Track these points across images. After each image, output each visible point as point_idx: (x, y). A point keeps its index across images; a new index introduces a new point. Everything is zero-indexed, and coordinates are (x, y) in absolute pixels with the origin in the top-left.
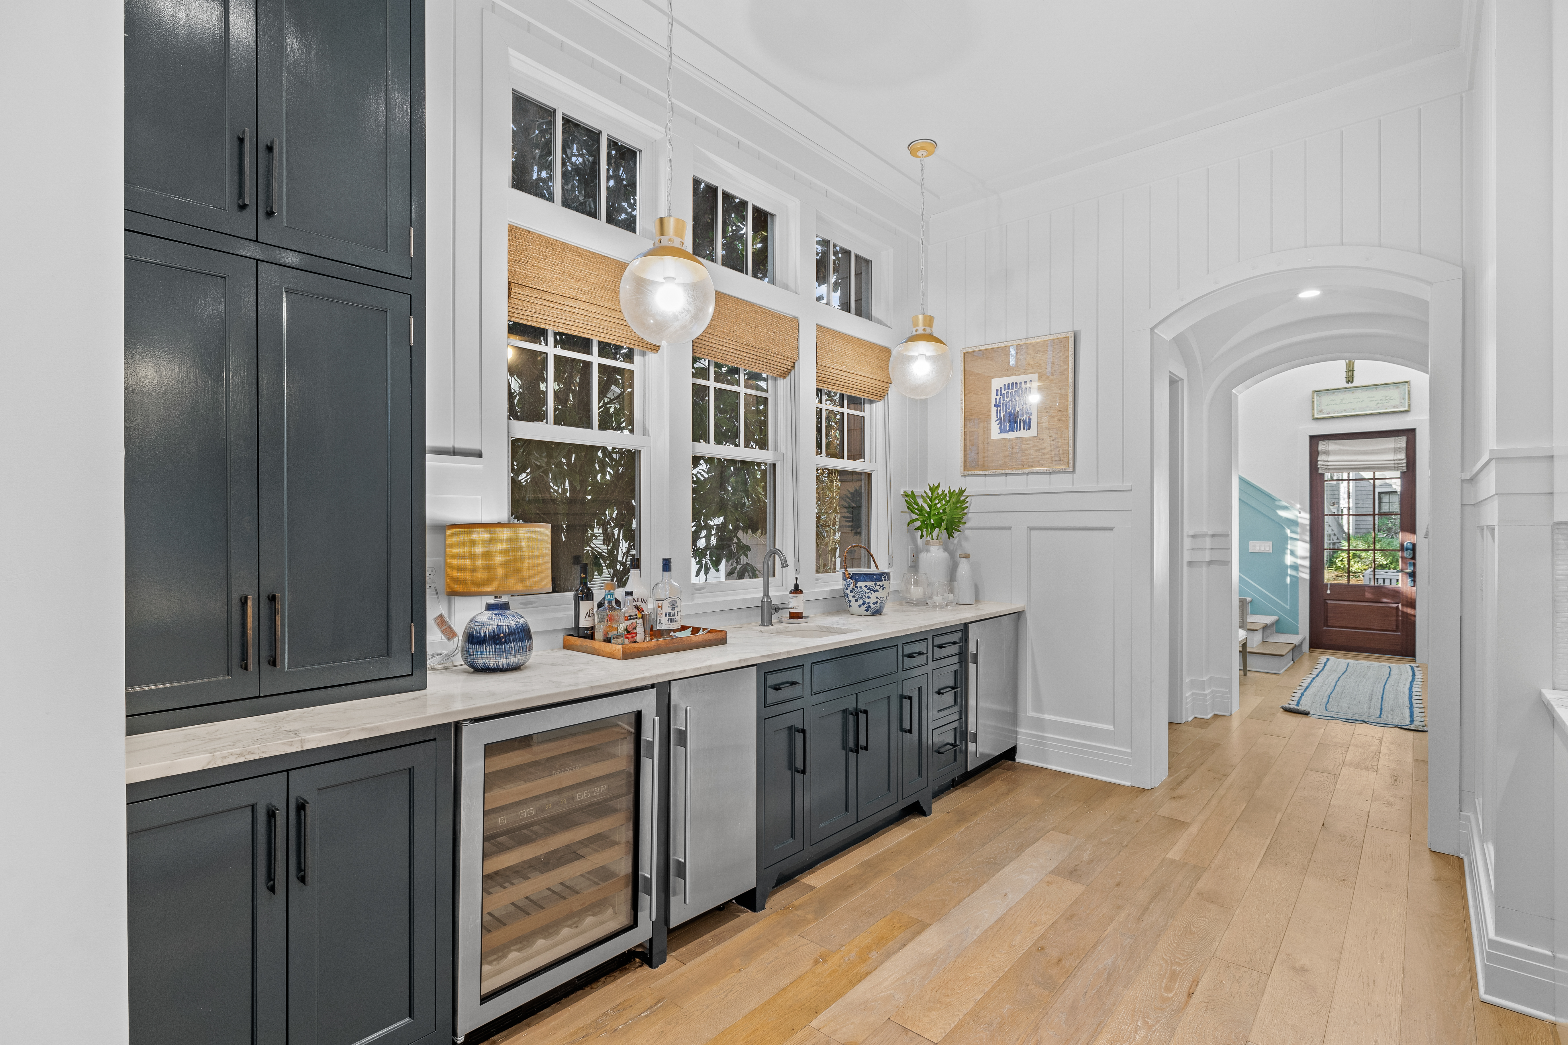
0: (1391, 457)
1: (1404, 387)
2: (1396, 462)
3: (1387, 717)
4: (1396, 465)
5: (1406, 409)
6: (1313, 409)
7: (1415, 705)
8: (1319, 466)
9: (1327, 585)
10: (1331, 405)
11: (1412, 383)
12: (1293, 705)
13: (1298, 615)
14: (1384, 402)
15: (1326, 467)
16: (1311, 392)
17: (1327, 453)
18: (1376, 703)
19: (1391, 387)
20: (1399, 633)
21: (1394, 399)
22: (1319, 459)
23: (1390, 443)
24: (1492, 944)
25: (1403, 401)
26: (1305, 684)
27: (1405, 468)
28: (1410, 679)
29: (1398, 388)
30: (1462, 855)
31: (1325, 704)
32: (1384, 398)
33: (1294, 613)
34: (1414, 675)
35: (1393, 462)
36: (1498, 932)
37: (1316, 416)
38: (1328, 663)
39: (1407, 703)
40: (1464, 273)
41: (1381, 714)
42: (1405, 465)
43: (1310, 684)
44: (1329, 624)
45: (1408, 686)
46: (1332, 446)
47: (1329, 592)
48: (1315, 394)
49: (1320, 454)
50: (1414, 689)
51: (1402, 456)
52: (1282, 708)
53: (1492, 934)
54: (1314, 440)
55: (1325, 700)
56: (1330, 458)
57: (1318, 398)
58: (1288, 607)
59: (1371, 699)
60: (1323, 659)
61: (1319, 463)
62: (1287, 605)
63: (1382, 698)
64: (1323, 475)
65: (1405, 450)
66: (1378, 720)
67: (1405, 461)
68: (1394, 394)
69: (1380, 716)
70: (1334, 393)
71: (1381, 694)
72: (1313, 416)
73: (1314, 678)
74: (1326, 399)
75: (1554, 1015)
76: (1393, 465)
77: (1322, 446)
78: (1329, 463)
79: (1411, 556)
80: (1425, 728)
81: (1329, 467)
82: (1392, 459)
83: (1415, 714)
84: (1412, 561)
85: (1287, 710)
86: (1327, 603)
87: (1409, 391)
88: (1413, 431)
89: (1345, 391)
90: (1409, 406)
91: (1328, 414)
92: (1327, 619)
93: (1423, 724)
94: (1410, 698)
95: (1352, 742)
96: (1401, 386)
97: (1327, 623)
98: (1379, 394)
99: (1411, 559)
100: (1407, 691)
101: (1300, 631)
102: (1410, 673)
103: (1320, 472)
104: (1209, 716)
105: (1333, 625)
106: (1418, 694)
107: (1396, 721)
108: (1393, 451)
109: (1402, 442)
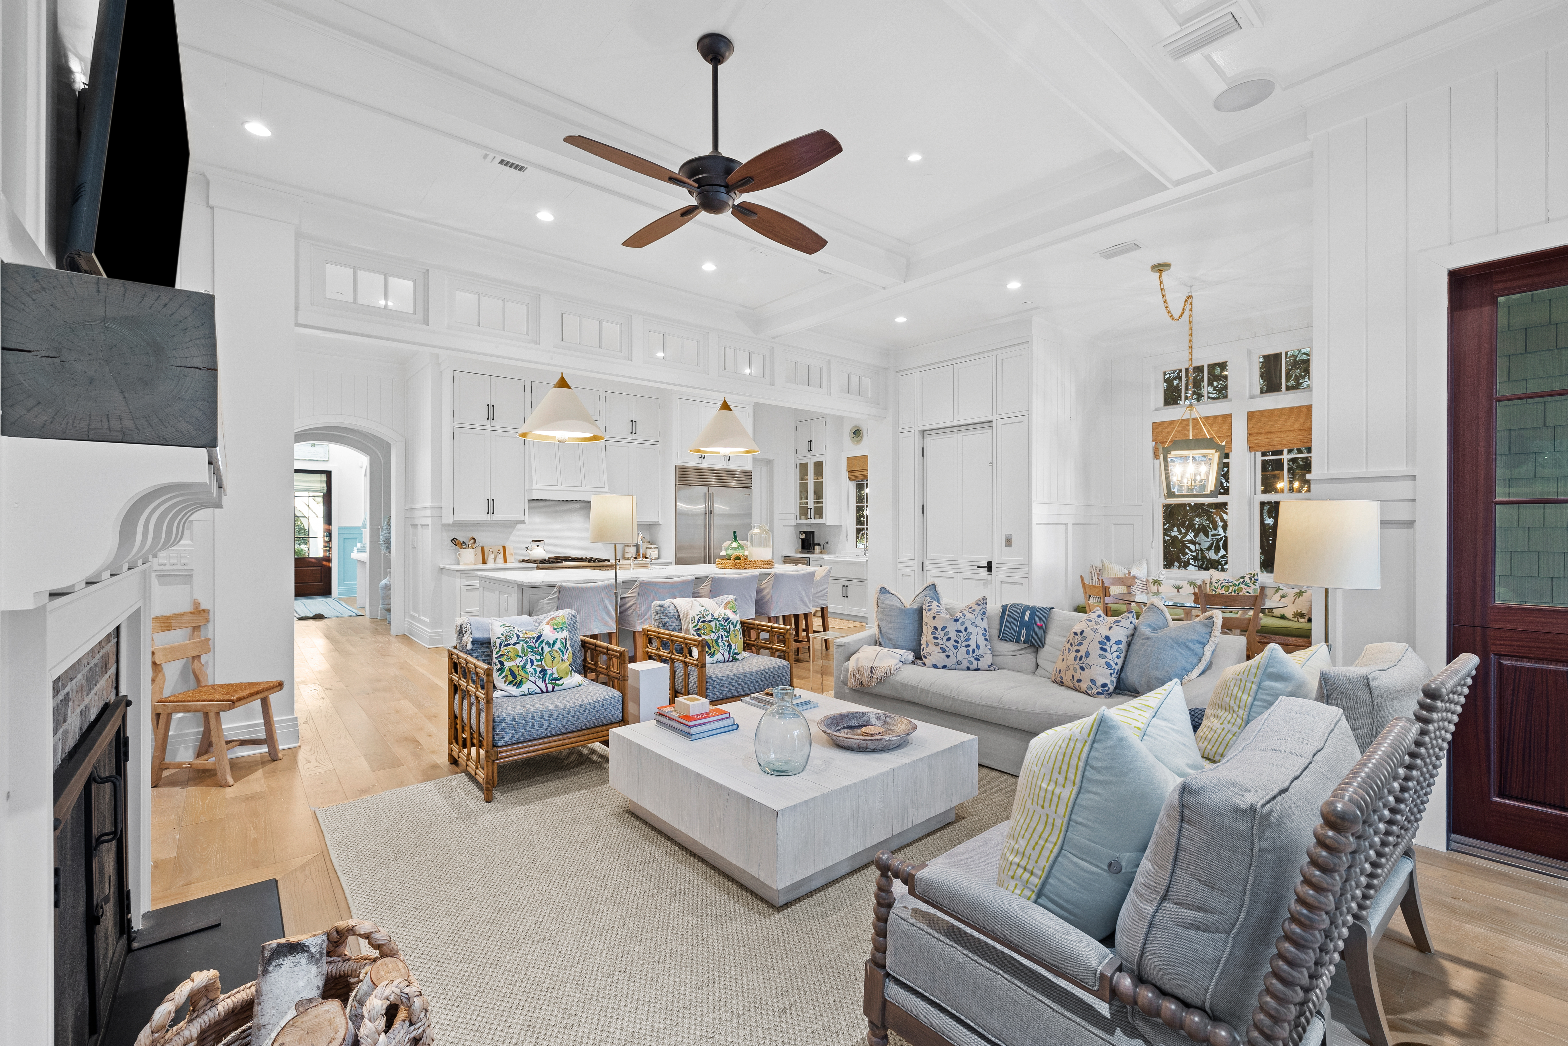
1: (326, 447)
2: (321, 489)
5: (327, 460)
7: (350, 610)
20: (322, 583)
21: (321, 454)
23: (314, 477)
25: (326, 455)
28: (337, 603)
29: (323, 447)
34: (337, 601)
40: (405, 440)
42: (326, 491)
45: (339, 605)
51: (325, 486)
63: (334, 610)
65: (326, 482)
67: (326, 489)
71: (332, 609)
79: (329, 540)
80: (363, 614)
83: (354, 611)
84: (329, 543)
88: (330, 473)
93: (361, 613)
94: (345, 608)
98: (314, 449)
102: (331, 600)
106: (347, 606)
108: (319, 482)
109: (324, 477)
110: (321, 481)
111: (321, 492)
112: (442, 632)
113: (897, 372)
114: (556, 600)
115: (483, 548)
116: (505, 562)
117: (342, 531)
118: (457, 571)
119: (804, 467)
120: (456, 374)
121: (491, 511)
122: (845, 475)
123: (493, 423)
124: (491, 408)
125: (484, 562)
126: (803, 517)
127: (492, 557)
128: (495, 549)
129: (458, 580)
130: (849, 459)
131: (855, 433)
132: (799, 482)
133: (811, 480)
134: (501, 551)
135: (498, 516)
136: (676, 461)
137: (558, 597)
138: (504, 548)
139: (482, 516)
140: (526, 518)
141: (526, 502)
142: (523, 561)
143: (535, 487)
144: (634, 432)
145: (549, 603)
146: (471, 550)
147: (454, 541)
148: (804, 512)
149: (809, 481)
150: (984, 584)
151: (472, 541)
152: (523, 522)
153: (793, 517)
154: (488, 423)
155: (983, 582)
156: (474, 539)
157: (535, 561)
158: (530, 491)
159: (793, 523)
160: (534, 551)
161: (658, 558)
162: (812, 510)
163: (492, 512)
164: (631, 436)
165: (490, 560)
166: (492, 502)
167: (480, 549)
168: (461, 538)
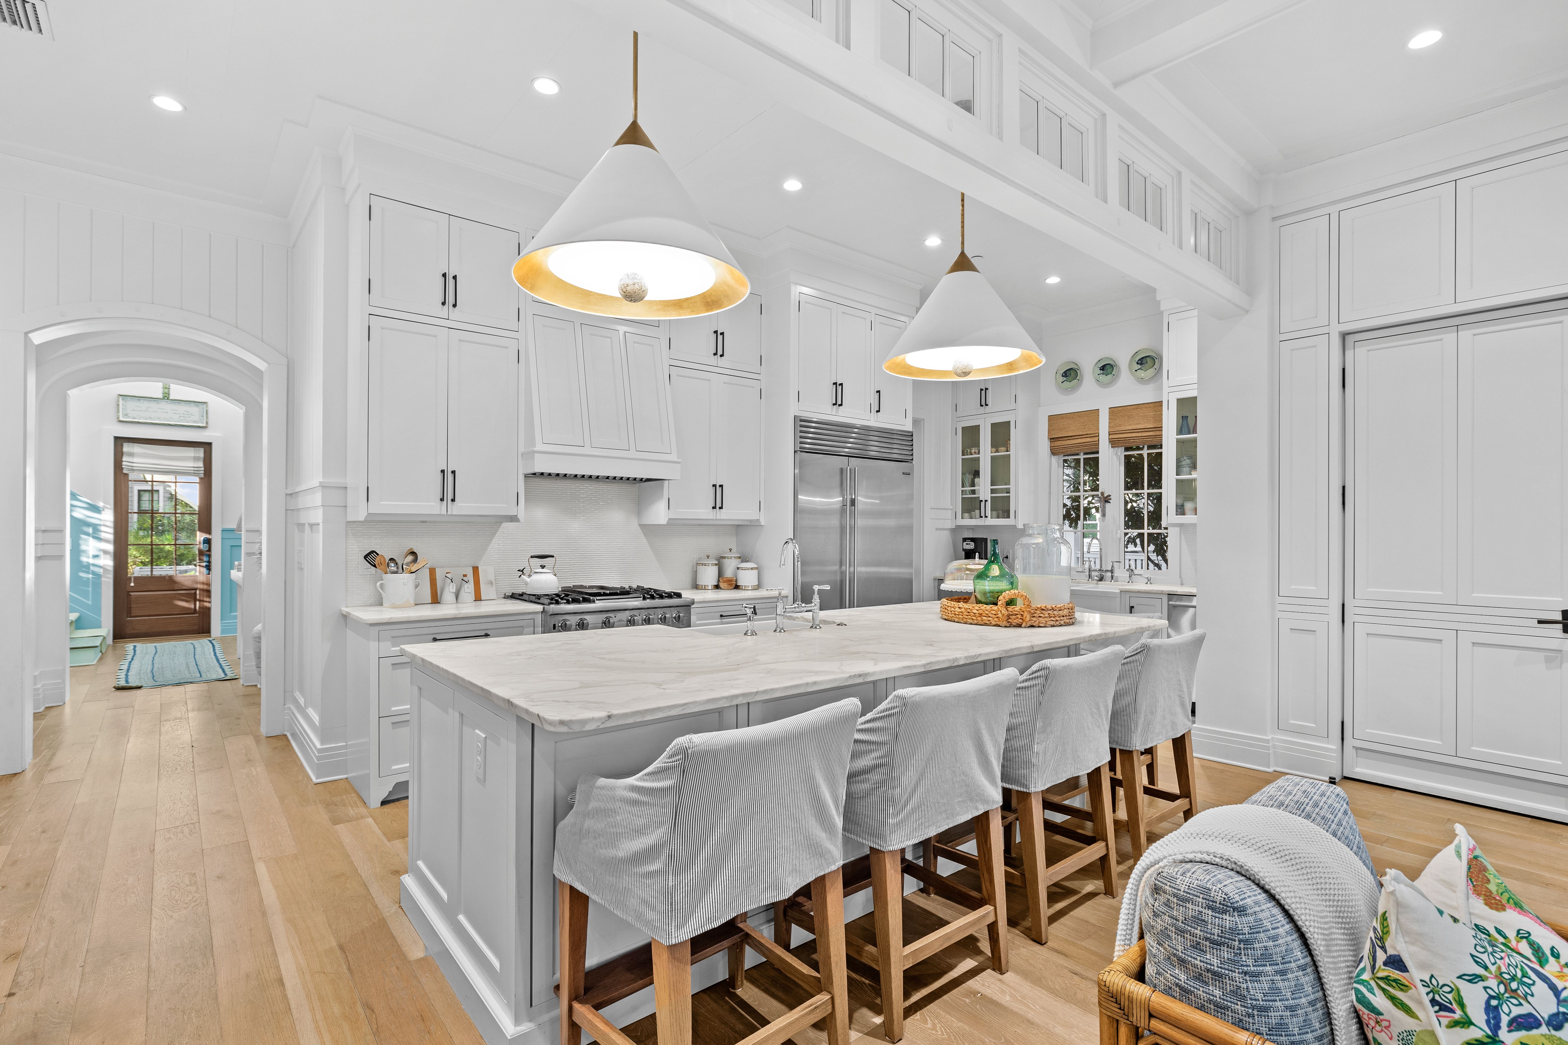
0: (191, 464)
1: (202, 406)
2: (196, 469)
3: (206, 676)
4: (196, 472)
5: (204, 425)
6: (118, 412)
7: (223, 665)
8: (123, 467)
9: (130, 578)
10: (135, 411)
11: (209, 404)
12: (122, 683)
13: (100, 609)
14: (186, 416)
15: (131, 468)
16: (116, 395)
17: (131, 455)
18: (193, 668)
19: (192, 404)
20: (197, 615)
21: (194, 416)
22: (124, 459)
23: (190, 452)
24: (319, 751)
25: (202, 418)
26: (125, 667)
27: (202, 475)
28: (212, 649)
29: (198, 406)
30: (285, 733)
31: (151, 678)
32: (185, 413)
33: (97, 608)
34: (213, 646)
35: (193, 469)
36: (322, 743)
37: (121, 419)
38: (137, 649)
39: (217, 664)
40: (288, 362)
41: (201, 675)
42: (203, 472)
43: (129, 667)
44: (132, 615)
45: (212, 653)
46: (137, 448)
47: (132, 584)
48: (121, 398)
49: (124, 455)
50: (218, 655)
51: (201, 464)
52: (115, 687)
53: (319, 746)
54: (119, 441)
55: (150, 675)
56: (135, 460)
57: (124, 402)
58: (90, 603)
59: (188, 666)
60: (130, 647)
61: (124, 463)
62: (88, 600)
63: (197, 665)
64: (127, 475)
65: (203, 459)
66: (201, 679)
67: (203, 469)
68: (195, 410)
69: (201, 677)
70: (139, 400)
71: (195, 663)
72: (118, 418)
73: (130, 662)
74: (131, 405)
75: (347, 774)
76: (193, 472)
77: (127, 448)
78: (134, 465)
79: (207, 549)
80: (237, 677)
81: (134, 468)
82: (192, 466)
83: (225, 670)
84: (208, 553)
85: (119, 689)
86: (130, 595)
87: (207, 411)
88: (210, 444)
89: (151, 401)
90: (207, 423)
91: (134, 418)
92: (130, 610)
93: (234, 674)
94: (218, 661)
95: (187, 697)
96: (200, 405)
97: (130, 613)
98: (182, 408)
99: (207, 551)
100: (214, 657)
101: (103, 624)
102: (211, 645)
103: (125, 471)
104: (42, 709)
105: (136, 614)
106: (222, 657)
107: (214, 677)
108: (191, 459)
109: (200, 452)
110: (196, 459)
111: (194, 474)
112: (345, 747)
113: (1274, 219)
114: (668, 800)
115: (432, 572)
116: (478, 598)
117: (227, 535)
118: (372, 625)
119: (971, 436)
120: (376, 202)
121: (450, 493)
122: (1044, 445)
123: (455, 314)
124: (449, 280)
125: (436, 600)
126: (966, 515)
127: (451, 589)
128: (457, 573)
129: (374, 645)
130: (1053, 419)
131: (1066, 374)
132: (960, 457)
133: (985, 453)
134: (470, 577)
135: (461, 507)
136: (795, 409)
137: (678, 790)
138: (476, 569)
139: (431, 506)
140: (521, 511)
141: (521, 478)
142: (513, 596)
143: (539, 447)
144: (720, 352)
145: (635, 803)
146: (405, 576)
147: (370, 557)
148: (971, 505)
149: (981, 456)
150: (1548, 660)
151: (410, 558)
152: (514, 519)
153: (949, 514)
154: (443, 312)
155: (1542, 655)
156: (413, 553)
157: (538, 597)
158: (529, 455)
159: (950, 525)
160: (535, 577)
161: (758, 587)
162: (989, 504)
163: (450, 497)
164: (714, 360)
165: (448, 595)
166: (450, 477)
167: (426, 572)
168: (386, 551)
